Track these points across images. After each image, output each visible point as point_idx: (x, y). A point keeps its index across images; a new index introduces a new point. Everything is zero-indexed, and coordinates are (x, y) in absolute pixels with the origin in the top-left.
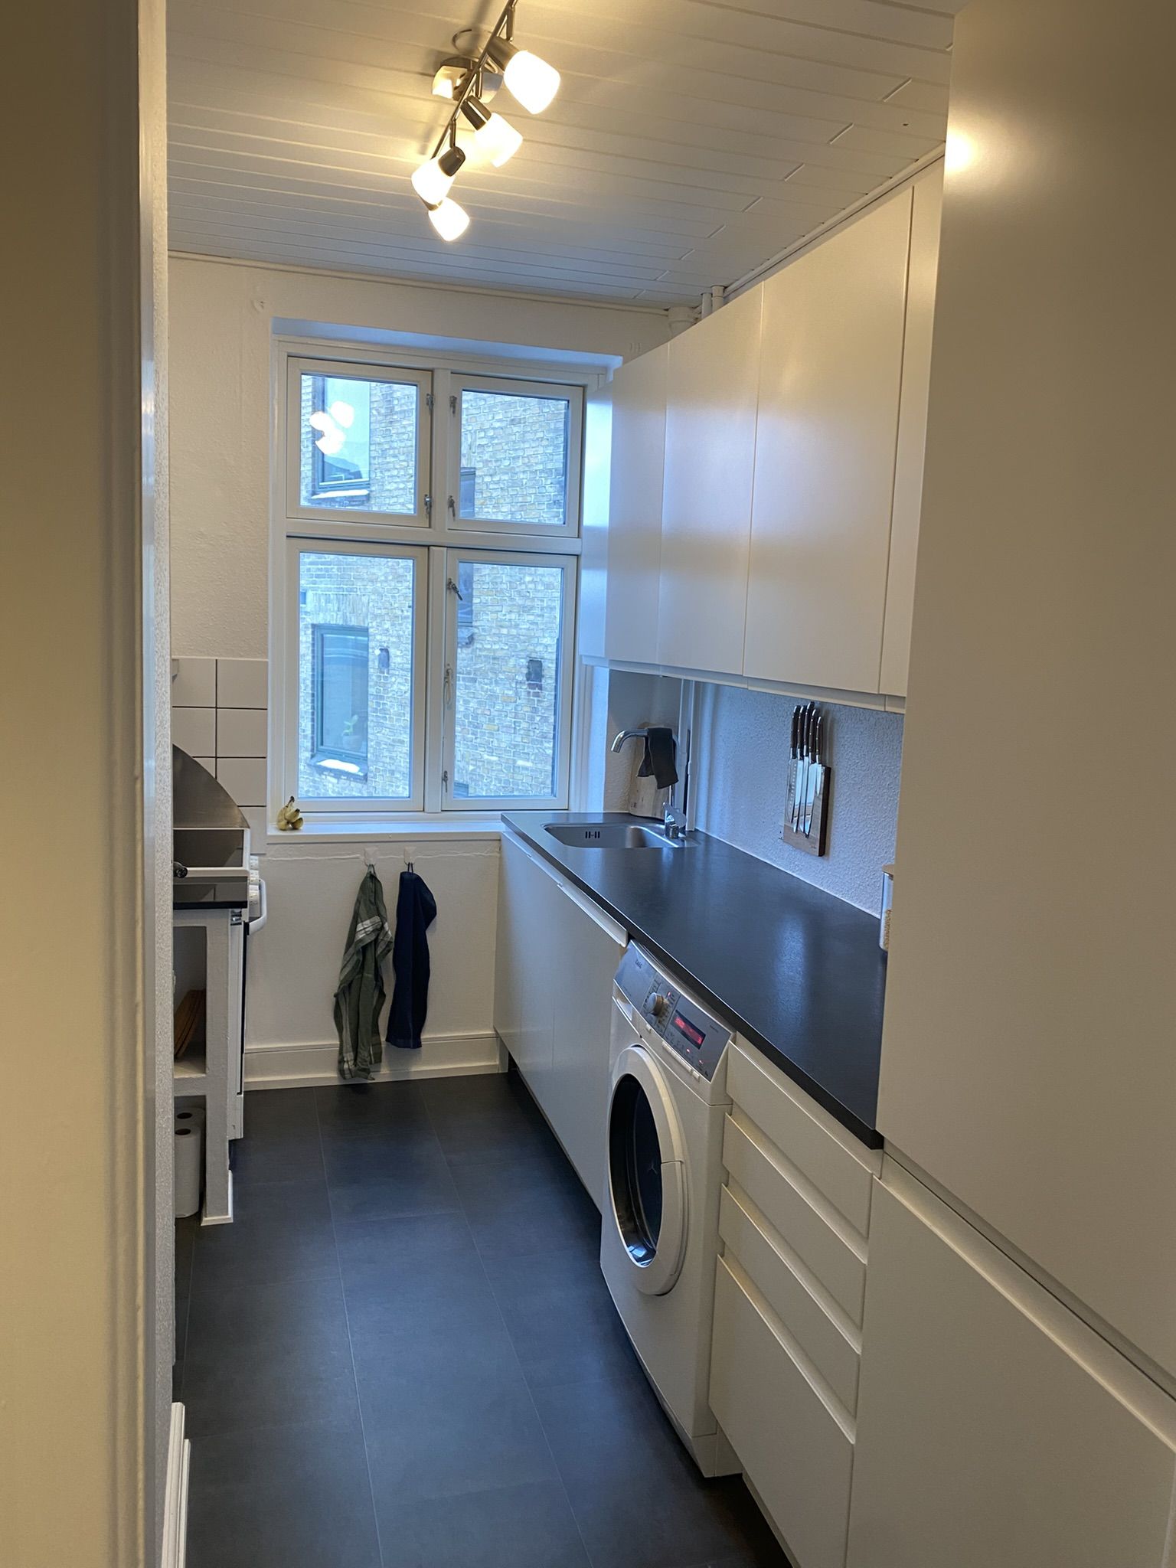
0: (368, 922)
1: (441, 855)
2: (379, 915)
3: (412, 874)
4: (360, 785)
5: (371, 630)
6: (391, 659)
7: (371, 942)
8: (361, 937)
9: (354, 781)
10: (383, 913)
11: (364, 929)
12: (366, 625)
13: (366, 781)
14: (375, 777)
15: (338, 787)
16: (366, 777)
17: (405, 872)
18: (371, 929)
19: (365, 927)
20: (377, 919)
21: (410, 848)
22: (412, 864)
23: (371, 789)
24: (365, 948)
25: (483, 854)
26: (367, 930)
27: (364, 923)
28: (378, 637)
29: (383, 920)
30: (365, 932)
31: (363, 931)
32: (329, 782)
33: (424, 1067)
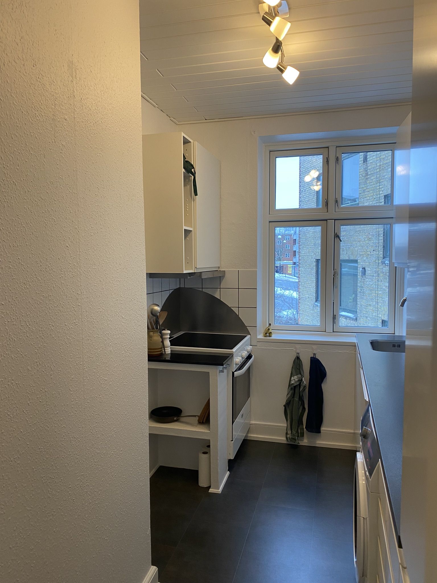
0: (296, 376)
1: (328, 351)
2: (301, 374)
3: (315, 358)
4: (354, 322)
5: (358, 261)
6: (366, 272)
7: (297, 385)
8: (293, 382)
9: (352, 320)
10: (302, 373)
11: (294, 379)
12: (357, 259)
13: (357, 320)
14: (360, 319)
15: (346, 323)
16: (356, 319)
17: (312, 357)
18: (297, 380)
19: (295, 378)
20: (300, 376)
21: (314, 347)
22: (315, 354)
23: (359, 324)
24: (295, 387)
25: (347, 352)
26: (295, 380)
27: (294, 377)
28: (361, 263)
29: (302, 376)
30: (295, 381)
31: (294, 380)
32: (343, 320)
33: (322, 442)
